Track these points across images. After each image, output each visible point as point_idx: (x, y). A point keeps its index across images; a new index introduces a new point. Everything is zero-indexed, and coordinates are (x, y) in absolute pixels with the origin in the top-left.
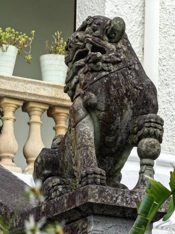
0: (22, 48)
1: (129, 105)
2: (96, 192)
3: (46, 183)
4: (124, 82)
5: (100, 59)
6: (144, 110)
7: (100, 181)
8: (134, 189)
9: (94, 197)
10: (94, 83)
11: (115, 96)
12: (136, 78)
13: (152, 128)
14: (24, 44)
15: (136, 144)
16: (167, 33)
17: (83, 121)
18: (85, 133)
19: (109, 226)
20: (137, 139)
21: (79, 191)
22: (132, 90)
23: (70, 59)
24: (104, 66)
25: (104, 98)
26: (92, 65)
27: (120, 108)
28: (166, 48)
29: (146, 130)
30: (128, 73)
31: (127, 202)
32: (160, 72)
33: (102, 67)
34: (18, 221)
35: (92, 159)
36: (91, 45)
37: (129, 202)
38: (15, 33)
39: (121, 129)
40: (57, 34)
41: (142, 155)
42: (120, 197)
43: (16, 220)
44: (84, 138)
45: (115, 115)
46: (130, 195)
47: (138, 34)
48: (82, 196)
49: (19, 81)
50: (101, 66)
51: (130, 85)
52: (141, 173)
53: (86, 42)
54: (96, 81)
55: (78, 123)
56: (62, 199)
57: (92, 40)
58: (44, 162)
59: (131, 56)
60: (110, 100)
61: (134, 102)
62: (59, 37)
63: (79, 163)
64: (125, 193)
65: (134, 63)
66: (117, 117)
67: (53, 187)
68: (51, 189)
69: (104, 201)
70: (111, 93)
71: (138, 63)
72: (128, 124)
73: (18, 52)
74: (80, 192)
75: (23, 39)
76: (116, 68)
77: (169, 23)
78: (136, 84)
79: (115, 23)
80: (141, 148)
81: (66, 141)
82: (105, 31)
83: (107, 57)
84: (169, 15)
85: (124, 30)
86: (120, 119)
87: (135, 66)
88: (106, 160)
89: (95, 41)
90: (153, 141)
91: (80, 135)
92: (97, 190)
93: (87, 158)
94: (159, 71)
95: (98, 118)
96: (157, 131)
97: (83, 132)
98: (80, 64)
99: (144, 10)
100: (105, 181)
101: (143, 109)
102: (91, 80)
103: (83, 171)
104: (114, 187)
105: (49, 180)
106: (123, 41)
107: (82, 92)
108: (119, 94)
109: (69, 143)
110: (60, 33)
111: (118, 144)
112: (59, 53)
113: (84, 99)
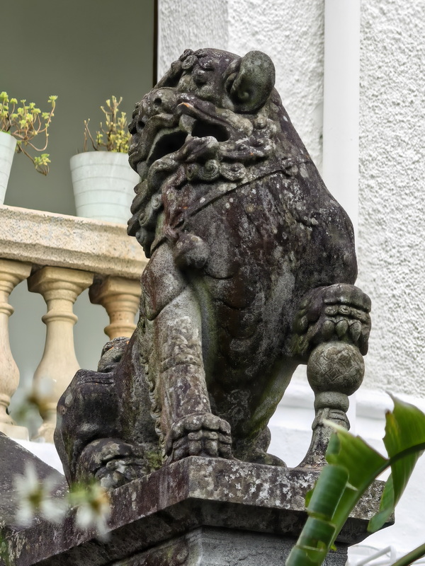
0: (25, 139)
1: (286, 263)
2: (207, 474)
3: (86, 454)
4: (273, 207)
5: (215, 152)
6: (323, 276)
7: (218, 445)
8: (300, 466)
9: (202, 485)
10: (200, 210)
11: (251, 241)
12: (303, 198)
13: (342, 318)
14: (31, 129)
15: (304, 359)
16: (379, 97)
17: (174, 302)
18: (181, 333)
19: (240, 557)
20: (306, 345)
21: (166, 472)
22: (293, 226)
23: (143, 153)
24: (223, 169)
25: (225, 247)
26: (194, 167)
27: (265, 270)
28: (376, 133)
29: (328, 322)
30: (283, 187)
31: (283, 496)
32: (363, 192)
33: (218, 172)
34: (20, 547)
35: (197, 394)
36: (193, 120)
37: (289, 497)
38: (8, 101)
39: (266, 322)
40: (112, 103)
41: (319, 383)
42: (267, 486)
43: (14, 546)
44: (178, 343)
45: (252, 287)
46: (290, 480)
47: (309, 102)
48: (175, 484)
49: (21, 217)
50: (216, 170)
51: (289, 215)
52: (317, 426)
53: (179, 112)
54: (206, 205)
55: (162, 307)
56: (125, 493)
57: (196, 107)
58: (81, 402)
59: (290, 144)
60: (240, 251)
61: (299, 257)
62: (116, 110)
63: (166, 404)
64: (279, 476)
65: (297, 162)
66: (258, 293)
67: (104, 463)
68: (99, 468)
69: (227, 495)
70: (242, 233)
71: (306, 163)
72: (284, 308)
73: (18, 148)
74: (169, 474)
75: (30, 117)
76: (254, 174)
77: (383, 75)
78: (304, 211)
79: (249, 66)
80: (316, 368)
81: (134, 352)
82: (225, 86)
83: (232, 147)
84: (382, 55)
85: (272, 82)
86: (266, 297)
87: (299, 169)
88: (231, 397)
89: (201, 111)
90: (345, 348)
91: (168, 335)
92: (210, 469)
93: (185, 391)
94: (361, 190)
95: (211, 295)
96: (355, 325)
97: (176, 329)
98: (165, 167)
99: (322, 43)
100: (229, 447)
101: (320, 272)
102: (192, 204)
103: (177, 422)
104: (251, 462)
105: (93, 447)
106: (270, 109)
107: (172, 233)
108: (261, 236)
109: (142, 356)
110: (118, 101)
111: (261, 357)
112: (118, 148)
113: (178, 249)
